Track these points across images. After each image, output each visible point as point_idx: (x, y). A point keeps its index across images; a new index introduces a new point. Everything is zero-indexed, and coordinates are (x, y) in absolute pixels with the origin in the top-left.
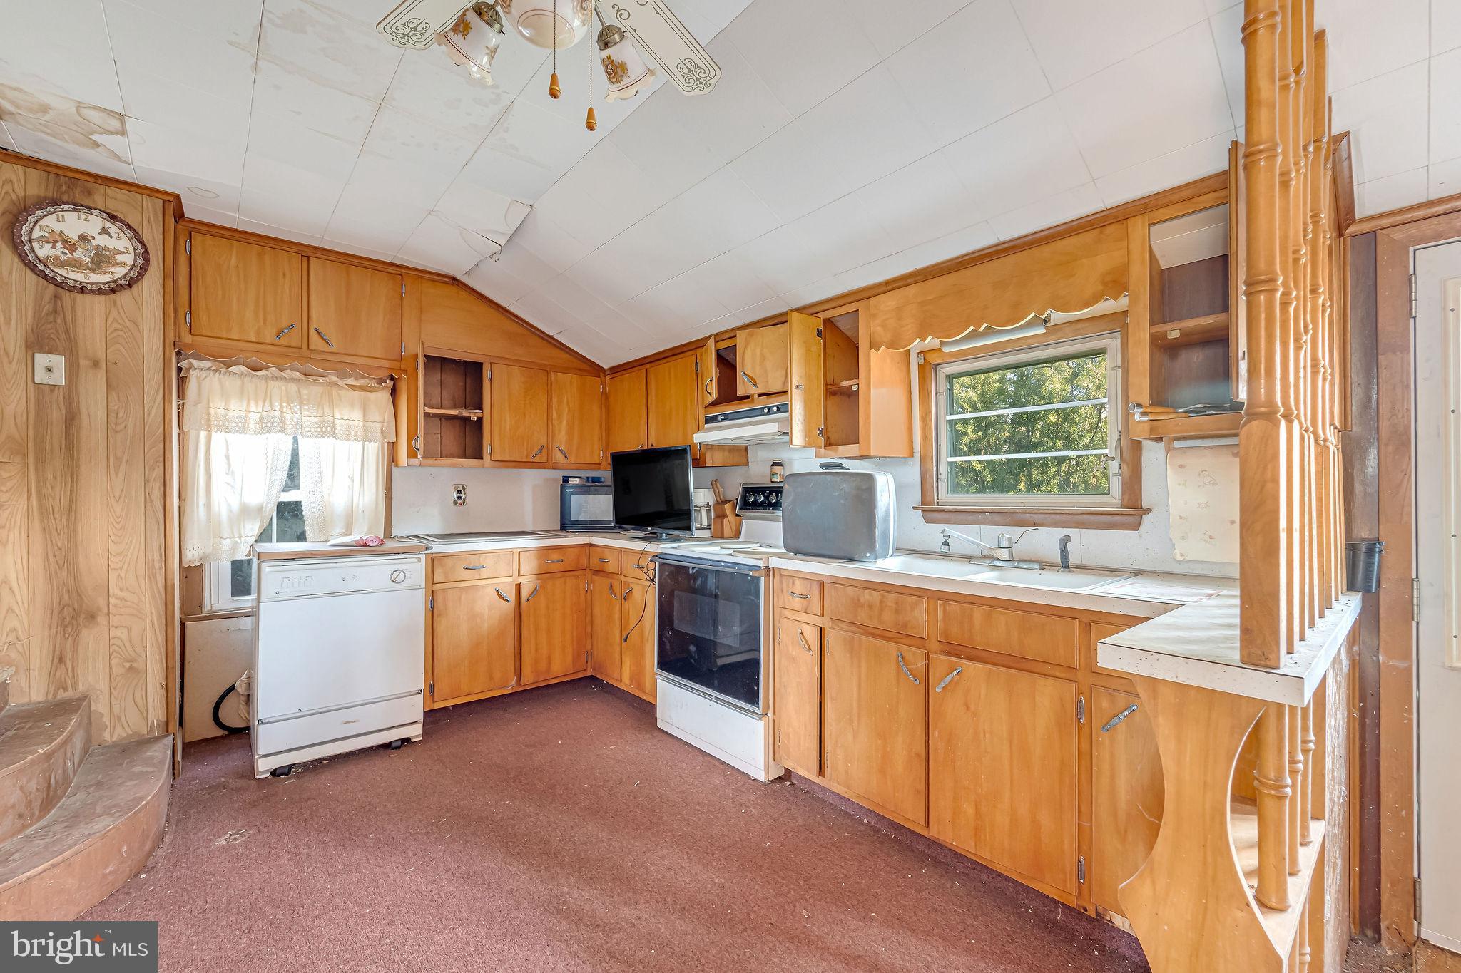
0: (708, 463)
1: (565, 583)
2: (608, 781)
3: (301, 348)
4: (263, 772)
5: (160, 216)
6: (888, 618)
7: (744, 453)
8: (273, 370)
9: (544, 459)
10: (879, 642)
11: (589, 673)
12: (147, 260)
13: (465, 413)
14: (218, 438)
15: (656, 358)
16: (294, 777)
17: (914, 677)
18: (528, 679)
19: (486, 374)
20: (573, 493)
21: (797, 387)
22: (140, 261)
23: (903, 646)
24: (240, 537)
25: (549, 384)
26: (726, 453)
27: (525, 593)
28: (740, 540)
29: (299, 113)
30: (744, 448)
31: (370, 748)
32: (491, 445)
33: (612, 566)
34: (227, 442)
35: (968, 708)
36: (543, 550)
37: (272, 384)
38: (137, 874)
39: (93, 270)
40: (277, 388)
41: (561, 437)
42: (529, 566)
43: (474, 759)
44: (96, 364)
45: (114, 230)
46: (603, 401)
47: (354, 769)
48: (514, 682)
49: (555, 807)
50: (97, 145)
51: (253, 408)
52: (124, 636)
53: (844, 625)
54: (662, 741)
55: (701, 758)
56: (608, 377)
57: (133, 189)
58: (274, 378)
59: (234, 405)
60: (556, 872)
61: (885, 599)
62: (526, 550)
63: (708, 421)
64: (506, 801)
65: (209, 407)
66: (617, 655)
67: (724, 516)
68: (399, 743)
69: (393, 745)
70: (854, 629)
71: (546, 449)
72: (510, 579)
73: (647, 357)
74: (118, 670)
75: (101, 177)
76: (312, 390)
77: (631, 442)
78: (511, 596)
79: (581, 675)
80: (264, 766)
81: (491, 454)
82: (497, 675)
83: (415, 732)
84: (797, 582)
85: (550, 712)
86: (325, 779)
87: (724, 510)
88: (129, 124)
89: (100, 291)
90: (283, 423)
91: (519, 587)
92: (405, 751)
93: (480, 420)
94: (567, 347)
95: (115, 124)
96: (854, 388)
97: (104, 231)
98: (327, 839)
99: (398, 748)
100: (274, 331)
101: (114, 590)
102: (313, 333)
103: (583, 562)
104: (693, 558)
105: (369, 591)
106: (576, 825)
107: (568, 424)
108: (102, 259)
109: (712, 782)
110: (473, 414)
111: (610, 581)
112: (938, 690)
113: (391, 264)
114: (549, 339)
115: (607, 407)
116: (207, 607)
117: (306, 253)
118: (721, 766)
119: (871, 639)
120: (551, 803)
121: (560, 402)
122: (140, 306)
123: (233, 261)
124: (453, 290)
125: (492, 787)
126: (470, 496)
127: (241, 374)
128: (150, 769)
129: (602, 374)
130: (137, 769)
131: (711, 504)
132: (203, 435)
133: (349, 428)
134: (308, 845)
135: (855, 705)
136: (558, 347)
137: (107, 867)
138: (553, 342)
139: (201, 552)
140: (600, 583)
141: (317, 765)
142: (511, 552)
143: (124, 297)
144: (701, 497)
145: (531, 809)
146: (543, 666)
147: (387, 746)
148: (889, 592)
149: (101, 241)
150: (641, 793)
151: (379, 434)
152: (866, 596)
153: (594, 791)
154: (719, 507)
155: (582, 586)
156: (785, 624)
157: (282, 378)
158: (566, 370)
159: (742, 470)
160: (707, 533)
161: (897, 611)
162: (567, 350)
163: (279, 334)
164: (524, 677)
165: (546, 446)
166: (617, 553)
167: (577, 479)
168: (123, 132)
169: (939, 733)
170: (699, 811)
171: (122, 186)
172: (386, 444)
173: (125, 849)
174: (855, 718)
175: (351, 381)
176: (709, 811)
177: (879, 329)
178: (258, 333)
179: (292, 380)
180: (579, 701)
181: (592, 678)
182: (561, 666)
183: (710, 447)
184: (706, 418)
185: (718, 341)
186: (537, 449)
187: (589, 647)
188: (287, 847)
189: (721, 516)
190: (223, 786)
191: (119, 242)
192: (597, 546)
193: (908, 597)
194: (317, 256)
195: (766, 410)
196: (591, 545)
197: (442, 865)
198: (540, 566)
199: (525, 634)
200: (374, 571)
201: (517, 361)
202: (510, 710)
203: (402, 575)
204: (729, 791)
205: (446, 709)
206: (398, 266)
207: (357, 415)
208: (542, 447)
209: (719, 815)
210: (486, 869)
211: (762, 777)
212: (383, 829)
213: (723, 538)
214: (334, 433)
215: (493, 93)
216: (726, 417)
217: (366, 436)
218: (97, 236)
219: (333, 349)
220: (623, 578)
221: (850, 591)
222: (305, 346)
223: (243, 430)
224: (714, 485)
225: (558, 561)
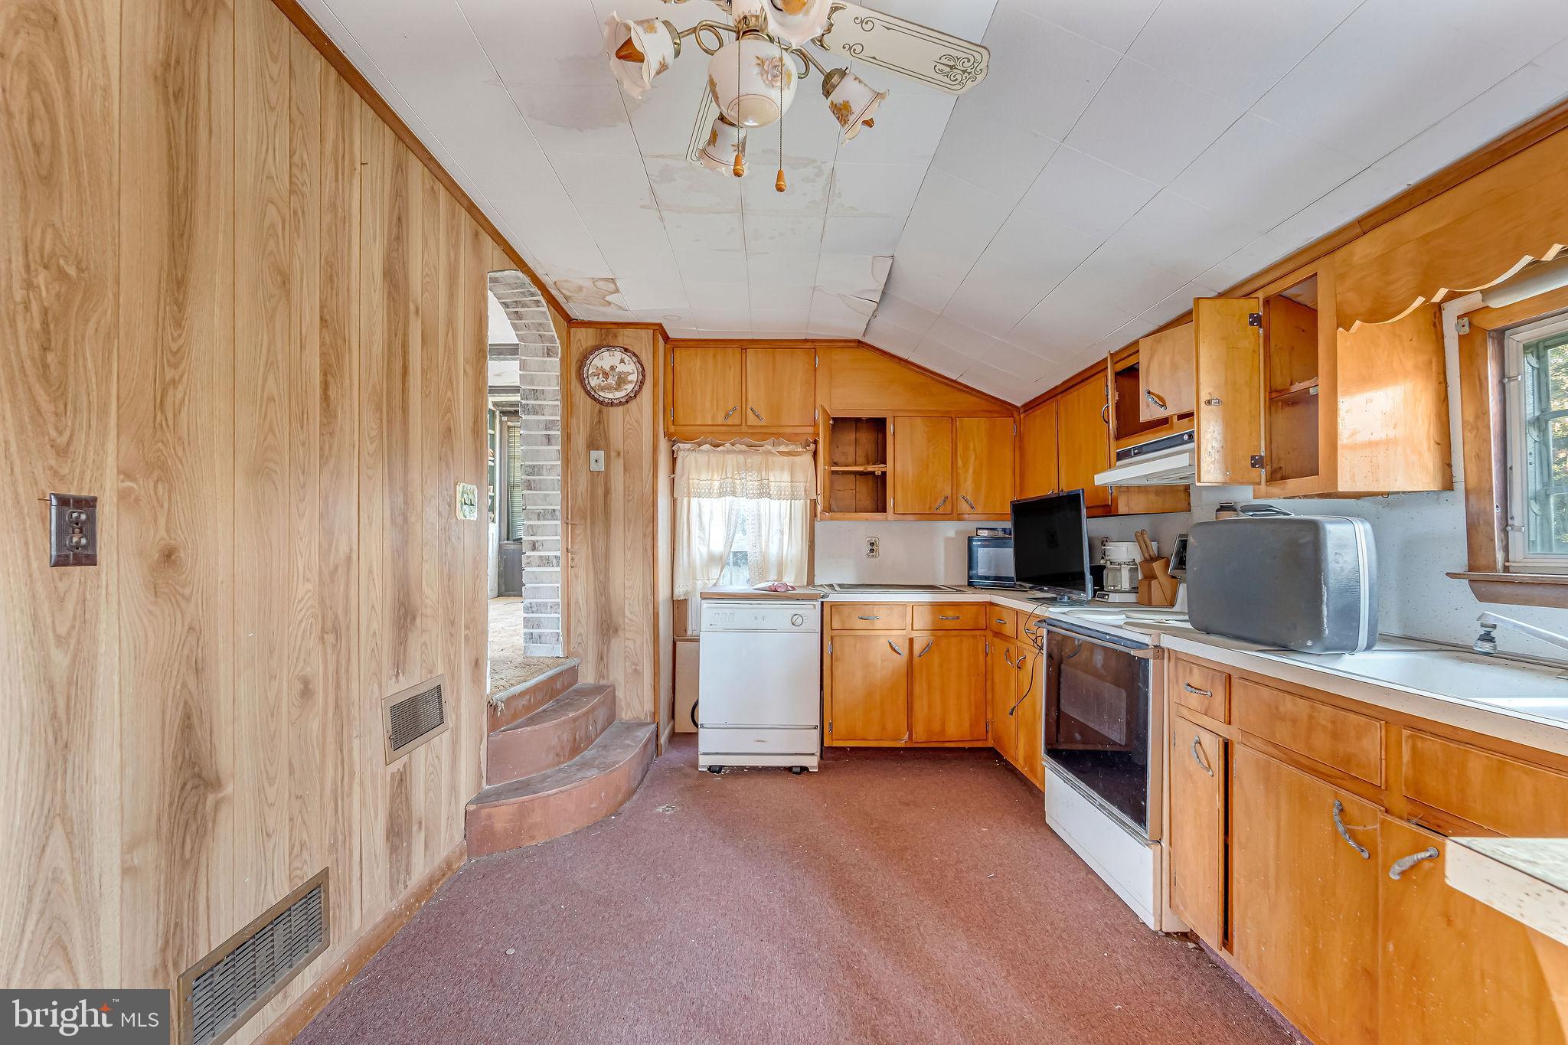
0: (1122, 509)
1: (961, 642)
2: (961, 862)
3: (741, 425)
4: (703, 766)
5: (652, 341)
6: (1321, 743)
7: (1183, 495)
8: (728, 445)
9: (949, 510)
10: (1307, 778)
11: (990, 744)
12: (644, 376)
13: (870, 468)
14: (694, 501)
15: (1066, 386)
16: (722, 776)
17: (1359, 844)
18: (921, 737)
19: (890, 429)
20: (979, 546)
21: (1209, 402)
22: (641, 377)
23: (1342, 792)
24: (708, 580)
25: (953, 430)
26: (1152, 497)
27: (918, 648)
28: (1175, 609)
29: (698, 241)
30: (1182, 488)
31: (778, 768)
32: (894, 499)
33: (1009, 629)
34: (700, 504)
35: (1449, 922)
36: (937, 607)
37: (729, 457)
38: (611, 815)
39: (616, 389)
40: (732, 459)
41: (968, 485)
42: (922, 621)
43: (850, 801)
44: (619, 454)
45: (627, 359)
46: (1017, 444)
47: (761, 782)
48: (906, 737)
49: (896, 870)
50: (609, 303)
51: (716, 477)
52: (632, 646)
53: (1259, 743)
54: (1046, 840)
55: (1083, 874)
56: (1022, 416)
57: (638, 327)
58: (729, 452)
59: (704, 476)
60: (865, 931)
61: (1315, 714)
62: (921, 604)
63: (1120, 456)
64: (856, 847)
65: (689, 479)
66: (1013, 729)
67: (1154, 577)
68: (798, 770)
69: (794, 770)
70: (1274, 751)
71: (951, 500)
72: (904, 632)
73: (1056, 388)
74: (629, 670)
75: (621, 323)
76: (756, 459)
77: (1041, 487)
78: (904, 650)
79: (980, 745)
80: (704, 762)
81: (894, 506)
82: (890, 726)
83: (812, 763)
84: (1196, 670)
85: (940, 776)
86: (740, 785)
87: (1152, 570)
88: (619, 283)
89: (620, 404)
90: (734, 487)
91: (911, 640)
92: (803, 777)
93: (884, 473)
94: (973, 389)
95: (611, 286)
96: (1312, 391)
97: (622, 361)
98: (717, 831)
99: (798, 773)
100: (723, 415)
101: (627, 613)
102: (749, 411)
103: (982, 623)
104: (1080, 627)
105: (774, 631)
106: (906, 894)
107: (974, 472)
108: (622, 380)
109: (1082, 905)
110: (877, 469)
111: (1008, 645)
112: (1394, 877)
113: (806, 341)
114: (954, 384)
115: (1021, 449)
116: (689, 632)
117: (744, 346)
118: (1105, 892)
119: (1295, 771)
120: (895, 864)
121: (966, 449)
122: (641, 411)
123: (698, 363)
124: (861, 353)
125: (851, 831)
126: (881, 548)
127: (708, 451)
128: (632, 744)
129: (1015, 414)
130: (627, 742)
131: (1138, 560)
132: (686, 499)
133: (780, 489)
134: (704, 832)
135: (1272, 863)
136: (964, 391)
137: (591, 804)
138: (958, 386)
139: (685, 589)
140: (1000, 646)
141: (739, 771)
142: (904, 605)
143: (633, 404)
144: (1123, 553)
145: (875, 863)
146: (937, 727)
147: (790, 769)
148: (1323, 703)
149: (621, 368)
150: (990, 887)
151: (803, 493)
152: (1288, 705)
153: (941, 867)
154: (1146, 564)
155: (981, 647)
156: (1181, 726)
157: (734, 452)
158: (972, 414)
159: (1182, 517)
160: (1132, 598)
161: (1335, 736)
162: (974, 393)
163: (727, 416)
164: (916, 734)
165: (950, 498)
166: (1013, 614)
167: (986, 531)
168: (617, 291)
169: (1396, 947)
170: (1047, 931)
171: (632, 326)
172: (809, 501)
173: (603, 794)
174: (1272, 880)
175: (782, 448)
176: (1060, 937)
177: (1351, 295)
178: (713, 417)
179: (741, 452)
180: (974, 772)
181: (991, 750)
182: (956, 729)
183: (1125, 489)
184: (1118, 454)
185: (1116, 363)
186: (940, 501)
187: (990, 716)
188: (693, 828)
189: (1150, 577)
190: (680, 769)
191: (629, 367)
192: (997, 605)
193: (1352, 716)
194: (753, 346)
195: (1186, 437)
196: (992, 604)
197: (780, 884)
198: (934, 622)
199: (917, 690)
200: (779, 613)
201: (919, 411)
202: (903, 764)
203: (800, 620)
204: (1099, 924)
205: (844, 748)
206: (813, 341)
207: (786, 477)
208: (946, 498)
209: (1071, 947)
210: (810, 901)
211: (1151, 923)
212: (755, 838)
213: (1150, 604)
214: (769, 494)
215: (814, 168)
216: (1140, 451)
217: (793, 495)
218: (619, 366)
219: (762, 423)
220: (1019, 643)
221: (1265, 692)
222: (744, 423)
223: (709, 495)
224: (1139, 538)
225: (953, 618)
